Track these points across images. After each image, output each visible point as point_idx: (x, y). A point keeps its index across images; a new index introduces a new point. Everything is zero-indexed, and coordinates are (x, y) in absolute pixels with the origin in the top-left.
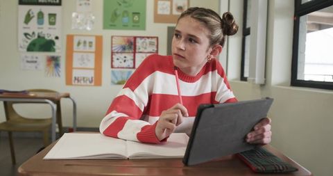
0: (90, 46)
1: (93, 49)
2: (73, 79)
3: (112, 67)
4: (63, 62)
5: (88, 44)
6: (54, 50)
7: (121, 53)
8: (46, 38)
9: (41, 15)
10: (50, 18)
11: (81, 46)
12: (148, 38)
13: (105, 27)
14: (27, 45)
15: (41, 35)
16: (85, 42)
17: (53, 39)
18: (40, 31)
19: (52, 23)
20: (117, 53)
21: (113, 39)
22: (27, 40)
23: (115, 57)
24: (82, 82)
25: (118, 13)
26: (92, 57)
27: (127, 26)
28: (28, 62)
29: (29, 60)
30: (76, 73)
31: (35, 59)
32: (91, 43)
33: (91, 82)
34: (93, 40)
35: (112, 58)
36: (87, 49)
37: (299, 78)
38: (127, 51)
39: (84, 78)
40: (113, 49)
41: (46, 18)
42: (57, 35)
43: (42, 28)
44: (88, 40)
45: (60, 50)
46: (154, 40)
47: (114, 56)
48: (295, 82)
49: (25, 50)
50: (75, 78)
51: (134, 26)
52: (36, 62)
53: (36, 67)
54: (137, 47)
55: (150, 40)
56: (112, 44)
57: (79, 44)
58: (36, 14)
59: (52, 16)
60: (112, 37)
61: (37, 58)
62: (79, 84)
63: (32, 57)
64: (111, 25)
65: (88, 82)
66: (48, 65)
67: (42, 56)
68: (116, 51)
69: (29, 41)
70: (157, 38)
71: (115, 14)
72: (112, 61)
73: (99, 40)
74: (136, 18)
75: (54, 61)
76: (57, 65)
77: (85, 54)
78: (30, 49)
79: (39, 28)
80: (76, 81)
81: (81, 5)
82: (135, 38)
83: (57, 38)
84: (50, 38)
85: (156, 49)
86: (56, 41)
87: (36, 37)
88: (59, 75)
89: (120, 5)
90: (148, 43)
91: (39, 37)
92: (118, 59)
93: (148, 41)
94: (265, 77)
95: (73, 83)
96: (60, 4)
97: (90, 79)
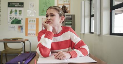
0: (34, 22)
1: (35, 23)
2: (28, 34)
4: (24, 28)
5: (33, 21)
6: (21, 24)
8: (18, 19)
9: (16, 11)
10: (19, 12)
11: (31, 22)
13: (40, 15)
14: (11, 22)
15: (16, 18)
16: (32, 21)
17: (21, 19)
18: (16, 17)
19: (20, 14)
21: (43, 19)
22: (11, 20)
24: (31, 35)
25: (44, 10)
26: (35, 26)
28: (11, 28)
29: (12, 27)
30: (29, 32)
31: (14, 27)
32: (34, 21)
33: (35, 35)
34: (35, 20)
36: (33, 23)
37: (113, 32)
39: (32, 33)
41: (18, 12)
42: (22, 18)
43: (16, 16)
44: (33, 19)
45: (23, 23)
48: (111, 33)
49: (10, 23)
52: (14, 28)
53: (14, 30)
56: (42, 21)
57: (30, 21)
58: (14, 11)
59: (20, 11)
60: (42, 19)
61: (14, 26)
62: (30, 35)
63: (13, 26)
64: (42, 14)
66: (19, 29)
67: (16, 26)
69: (12, 20)
71: (43, 10)
72: (42, 27)
73: (37, 19)
75: (21, 27)
76: (22, 29)
77: (32, 25)
78: (12, 23)
79: (15, 16)
80: (29, 35)
81: (31, 7)
83: (22, 19)
84: (19, 19)
86: (22, 20)
87: (14, 19)
88: (23, 33)
89: (45, 7)
91: (15, 19)
94: (100, 32)
95: (28, 35)
96: (23, 7)
97: (34, 34)
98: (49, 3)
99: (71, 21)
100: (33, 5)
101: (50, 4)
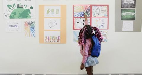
0: (57, 13)
1: (59, 15)
2: (45, 38)
3: (74, 29)
4: (36, 26)
5: (55, 11)
6: (30, 17)
8: (24, 8)
12: (101, 5)
14: (10, 13)
15: (20, 6)
17: (29, 9)
18: (19, 3)
21: (75, 8)
22: (10, 10)
23: (76, 21)
24: (51, 40)
28: (11, 26)
31: (17, 25)
34: (59, 8)
35: (74, 22)
36: (55, 15)
39: (53, 38)
40: (74, 15)
42: (32, 5)
45: (34, 16)
46: (106, 7)
49: (9, 18)
53: (17, 30)
54: (93, 13)
55: (102, 7)
61: (17, 23)
63: (14, 23)
65: (56, 40)
66: (26, 28)
67: (21, 22)
69: (12, 11)
70: (108, 5)
72: (74, 24)
75: (30, 25)
76: (33, 28)
78: (12, 17)
82: (91, 6)
83: (32, 8)
84: (27, 8)
85: (107, 14)
86: (31, 10)
87: (16, 7)
88: (34, 36)
90: (101, 10)
91: (18, 7)
92: (78, 23)
93: (101, 8)
95: (45, 42)
99: (135, 11)
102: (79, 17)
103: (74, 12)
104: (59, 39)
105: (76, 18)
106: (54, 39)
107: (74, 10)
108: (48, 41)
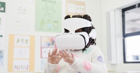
0: (26, 43)
1: (28, 45)
2: (14, 67)
3: (41, 57)
5: (24, 40)
7: (47, 47)
11: (20, 42)
13: (36, 30)
20: (44, 47)
21: (42, 39)
24: (20, 69)
25: (45, 20)
27: (50, 30)
30: (16, 63)
32: (26, 40)
33: (27, 69)
34: (28, 38)
35: (41, 51)
36: (24, 45)
38: (51, 46)
40: (42, 45)
47: (42, 50)
50: (15, 66)
51: (54, 30)
56: (41, 41)
57: (18, 41)
60: (41, 37)
62: (18, 70)
64: (40, 29)
65: (25, 69)
68: (43, 46)
71: (43, 22)
72: (41, 53)
74: (56, 25)
76: (1, 57)
80: (16, 69)
81: (19, 13)
86: (1, 39)
88: (3, 65)
89: (46, 15)
92: (45, 52)
96: (4, 11)
97: (26, 67)
98: (52, 9)
100: (25, 10)
101: (55, 11)
102: (46, 47)
103: (42, 43)
104: (28, 68)
105: (43, 48)
106: (22, 67)
107: (42, 41)
108: (17, 69)
